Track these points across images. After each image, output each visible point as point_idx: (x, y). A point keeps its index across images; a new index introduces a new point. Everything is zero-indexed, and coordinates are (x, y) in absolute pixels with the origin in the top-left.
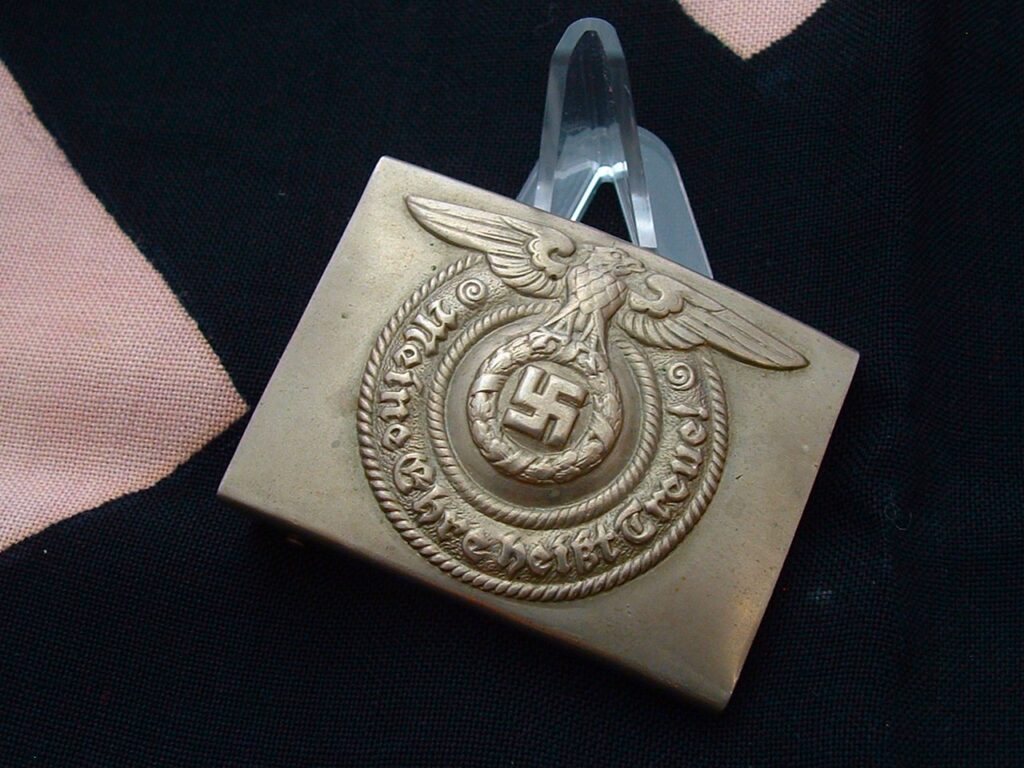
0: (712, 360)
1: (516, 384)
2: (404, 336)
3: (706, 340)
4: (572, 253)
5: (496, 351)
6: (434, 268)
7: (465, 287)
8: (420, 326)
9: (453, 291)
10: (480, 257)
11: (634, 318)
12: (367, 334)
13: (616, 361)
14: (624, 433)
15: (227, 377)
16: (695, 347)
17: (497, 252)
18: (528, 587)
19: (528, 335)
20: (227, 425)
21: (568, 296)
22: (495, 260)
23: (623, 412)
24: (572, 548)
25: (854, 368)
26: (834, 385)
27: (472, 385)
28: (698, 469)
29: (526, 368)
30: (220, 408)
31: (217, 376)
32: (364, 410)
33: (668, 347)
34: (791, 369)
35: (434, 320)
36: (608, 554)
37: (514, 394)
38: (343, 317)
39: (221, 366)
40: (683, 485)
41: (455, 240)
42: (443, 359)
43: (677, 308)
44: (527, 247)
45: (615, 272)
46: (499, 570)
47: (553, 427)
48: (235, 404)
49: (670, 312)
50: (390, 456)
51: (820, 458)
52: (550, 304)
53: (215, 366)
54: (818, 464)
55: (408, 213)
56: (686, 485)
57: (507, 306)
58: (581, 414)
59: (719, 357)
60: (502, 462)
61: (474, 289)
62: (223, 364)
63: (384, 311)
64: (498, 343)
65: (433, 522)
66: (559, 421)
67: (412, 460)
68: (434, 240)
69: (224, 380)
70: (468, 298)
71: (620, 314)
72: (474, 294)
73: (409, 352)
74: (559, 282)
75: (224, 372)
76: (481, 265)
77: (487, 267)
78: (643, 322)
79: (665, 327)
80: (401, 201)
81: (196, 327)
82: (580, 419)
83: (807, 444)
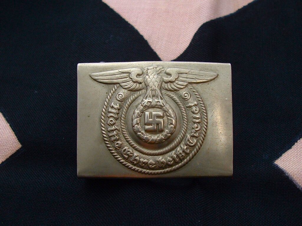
0: (192, 86)
1: (144, 119)
2: (108, 117)
3: (188, 82)
4: (143, 73)
5: (134, 112)
6: (107, 93)
7: (118, 96)
8: (111, 112)
9: (115, 99)
10: (118, 85)
11: (167, 85)
12: (97, 119)
13: (167, 100)
14: (178, 119)
15: (16, 138)
16: (186, 86)
17: (122, 82)
18: (170, 169)
19: (141, 103)
20: (16, 151)
21: (147, 87)
22: (123, 84)
23: (175, 114)
24: (177, 155)
25: (231, 70)
26: (227, 77)
27: (132, 124)
28: (201, 119)
29: (144, 113)
30: (14, 146)
31: (13, 137)
32: (106, 141)
33: (179, 89)
34: (214, 79)
35: (114, 109)
36: (187, 152)
37: (145, 122)
38: (89, 117)
39: (15, 135)
40: (199, 125)
41: (109, 83)
42: (121, 119)
43: (177, 77)
44: (129, 77)
45: (156, 74)
46: (160, 168)
47: (158, 126)
48: (18, 145)
49: (176, 79)
50: (118, 151)
51: (231, 99)
52: (143, 91)
53: (13, 135)
54: (231, 102)
55: (92, 80)
56: (200, 125)
57: (132, 96)
58: (165, 119)
59: (194, 85)
60: (149, 141)
61: (121, 95)
62: (15, 134)
63: (99, 111)
64: (134, 109)
65: (138, 163)
66: (159, 124)
67: (125, 150)
68: (103, 85)
69: (15, 138)
70: (120, 99)
71: (163, 86)
72: (121, 97)
73: (112, 121)
74: (143, 83)
75: (15, 136)
76: (119, 87)
77: (121, 87)
78: (170, 85)
79: (176, 84)
80: (89, 76)
81: (9, 125)
82: (165, 121)
83: (226, 98)
